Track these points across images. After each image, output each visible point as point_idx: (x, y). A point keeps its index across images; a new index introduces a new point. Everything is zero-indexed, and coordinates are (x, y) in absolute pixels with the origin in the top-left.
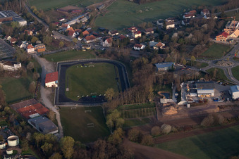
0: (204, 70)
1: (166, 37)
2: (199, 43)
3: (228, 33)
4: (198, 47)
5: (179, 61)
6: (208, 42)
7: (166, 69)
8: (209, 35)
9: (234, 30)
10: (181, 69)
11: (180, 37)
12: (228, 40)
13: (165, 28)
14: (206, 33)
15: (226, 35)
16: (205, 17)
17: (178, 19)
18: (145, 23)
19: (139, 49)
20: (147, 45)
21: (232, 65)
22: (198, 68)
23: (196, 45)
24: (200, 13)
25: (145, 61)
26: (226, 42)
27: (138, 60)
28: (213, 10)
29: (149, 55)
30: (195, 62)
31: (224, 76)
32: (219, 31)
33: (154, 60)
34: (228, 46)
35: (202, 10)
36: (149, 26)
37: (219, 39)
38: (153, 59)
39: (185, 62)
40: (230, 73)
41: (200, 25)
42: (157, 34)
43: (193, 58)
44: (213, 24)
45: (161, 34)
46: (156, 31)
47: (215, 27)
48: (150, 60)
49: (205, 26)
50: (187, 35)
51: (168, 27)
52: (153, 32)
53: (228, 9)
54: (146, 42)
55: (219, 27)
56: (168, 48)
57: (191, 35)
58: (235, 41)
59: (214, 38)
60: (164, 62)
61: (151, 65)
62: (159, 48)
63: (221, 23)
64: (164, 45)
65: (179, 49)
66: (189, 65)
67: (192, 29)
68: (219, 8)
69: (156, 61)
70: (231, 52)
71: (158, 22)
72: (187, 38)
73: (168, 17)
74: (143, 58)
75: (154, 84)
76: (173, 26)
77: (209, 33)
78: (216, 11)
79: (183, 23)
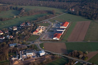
0: (29, 45)
1: (13, 33)
2: (26, 35)
3: (38, 31)
4: (26, 37)
5: (19, 43)
6: (30, 35)
7: (14, 46)
8: (30, 32)
9: (40, 29)
10: (20, 45)
11: (19, 33)
12: (38, 34)
13: (13, 30)
14: (29, 31)
15: (37, 31)
16: (29, 25)
17: (18, 26)
18: (5, 29)
19: (2, 39)
20: (5, 37)
21: (40, 43)
22: (26, 45)
23: (25, 36)
24: (27, 24)
25: (5, 43)
26: (37, 34)
27: (2, 43)
28: (32, 22)
29: (6, 41)
30: (25, 43)
31: (37, 47)
32: (34, 30)
33: (9, 43)
34: (38, 36)
35: (27, 22)
36: (6, 29)
37: (34, 33)
39: (21, 43)
40: (39, 46)
41: (27, 28)
43: (24, 41)
44: (32, 28)
45: (11, 33)
46: (9, 32)
47: (33, 29)
48: (7, 43)
49: (29, 28)
50: (22, 32)
51: (14, 30)
52: (8, 32)
53: (38, 22)
54: (5, 36)
55: (34, 29)
56: (14, 38)
57: (23, 32)
58: (41, 34)
59: (32, 33)
60: (13, 43)
61: (8, 45)
62: (11, 38)
63: (35, 27)
64: (13, 37)
65: (19, 38)
66: (23, 44)
67: (24, 30)
68: (34, 21)
70: (39, 38)
71: (10, 28)
72: (22, 33)
73: (14, 26)
74: (4, 42)
75: (9, 52)
76: (16, 29)
77: (31, 31)
78: (33, 23)
79: (20, 28)
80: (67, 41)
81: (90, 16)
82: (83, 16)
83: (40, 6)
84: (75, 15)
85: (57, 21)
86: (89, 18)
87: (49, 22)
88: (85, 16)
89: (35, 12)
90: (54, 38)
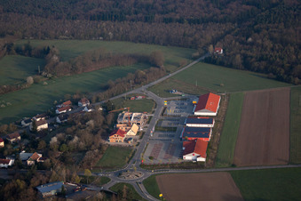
0: (107, 187)
1: (42, 144)
2: (88, 148)
3: (124, 129)
4: (89, 155)
5: (69, 179)
6: (101, 145)
7: (53, 193)
8: (99, 135)
9: (129, 125)
11: (61, 142)
12: (126, 141)
13: (35, 131)
14: (94, 132)
15: (122, 133)
16: (86, 109)
17: (50, 115)
18: (6, 126)
19: (6, 165)
20: (16, 159)
21: (142, 176)
22: (97, 185)
23: (86, 151)
24: (77, 104)
25: (22, 184)
26: (123, 144)
27: (11, 185)
28: (94, 98)
29: (23, 174)
30: (92, 178)
31: (136, 193)
32: (111, 130)
33: (34, 182)
34: (128, 149)
35: (79, 100)
36: (11, 129)
37: (114, 140)
38: (32, 181)
39: (78, 179)
40: (142, 187)
41: (84, 121)
42: (26, 141)
43: (88, 173)
44: (101, 119)
45: (33, 140)
46: (24, 137)
47: (104, 123)
48: (28, 182)
49: (91, 122)
50: (71, 139)
51: (39, 128)
52: (19, 138)
54: (15, 155)
55: (109, 122)
56: (48, 160)
57: (76, 138)
58: (135, 140)
59: (106, 138)
60: (48, 182)
61: (31, 191)
62: (35, 161)
63: (111, 117)
64: (40, 156)
65: (63, 159)
66: (84, 182)
67: (74, 128)
68: (102, 95)
69: (37, 183)
70: (135, 158)
71: (23, 123)
72: (71, 142)
73: (35, 114)
74: (18, 181)
76: (46, 126)
77: (100, 133)
78: (97, 100)
79: (58, 120)
80: (233, 166)
81: (283, 71)
82: (258, 71)
83: (104, 39)
84: (231, 66)
85: (177, 93)
86: (279, 79)
87: (151, 95)
88: (266, 71)
89: (94, 61)
90: (188, 157)
